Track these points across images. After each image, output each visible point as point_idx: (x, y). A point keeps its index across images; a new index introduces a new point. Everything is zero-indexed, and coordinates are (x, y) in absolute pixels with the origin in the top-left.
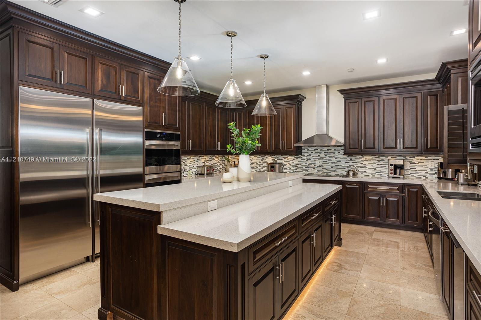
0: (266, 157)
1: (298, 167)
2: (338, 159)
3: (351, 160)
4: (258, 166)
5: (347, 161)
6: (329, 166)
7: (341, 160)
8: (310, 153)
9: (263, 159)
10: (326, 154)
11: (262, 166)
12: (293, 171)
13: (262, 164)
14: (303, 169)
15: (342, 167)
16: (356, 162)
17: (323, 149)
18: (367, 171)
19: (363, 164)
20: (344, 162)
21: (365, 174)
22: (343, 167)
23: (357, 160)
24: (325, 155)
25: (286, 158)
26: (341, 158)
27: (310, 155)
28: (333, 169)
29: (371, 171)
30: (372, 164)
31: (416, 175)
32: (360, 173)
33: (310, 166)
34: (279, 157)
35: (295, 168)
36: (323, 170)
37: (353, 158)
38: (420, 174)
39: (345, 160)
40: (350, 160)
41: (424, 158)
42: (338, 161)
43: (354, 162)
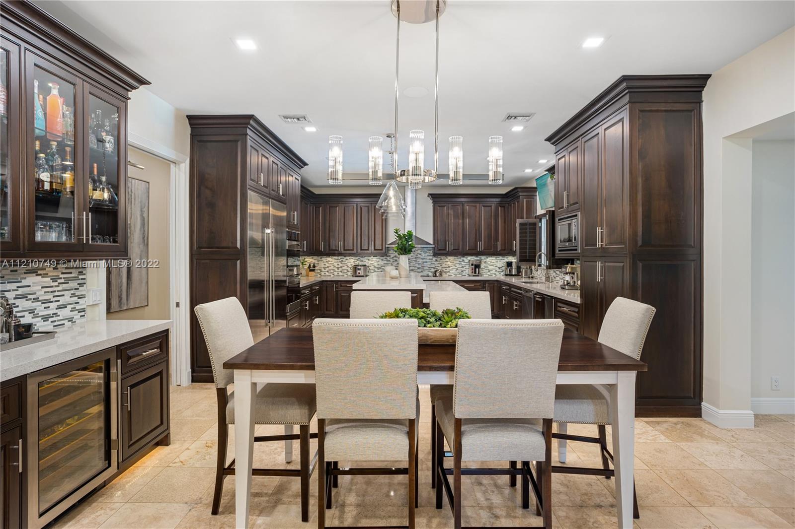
0: (345, 258)
1: (383, 269)
2: (424, 261)
3: (436, 261)
4: (336, 269)
5: (433, 262)
6: (415, 267)
7: (428, 261)
9: (342, 261)
11: (340, 269)
13: (341, 267)
16: (441, 263)
18: (450, 271)
19: (447, 264)
20: (430, 263)
21: (448, 273)
22: (429, 268)
23: (441, 261)
25: (370, 260)
26: (427, 259)
28: (420, 270)
29: (453, 271)
30: (455, 265)
31: (489, 273)
32: (444, 273)
34: (362, 259)
37: (438, 259)
38: (491, 272)
39: (430, 261)
41: (494, 258)
42: (424, 262)
43: (439, 262)
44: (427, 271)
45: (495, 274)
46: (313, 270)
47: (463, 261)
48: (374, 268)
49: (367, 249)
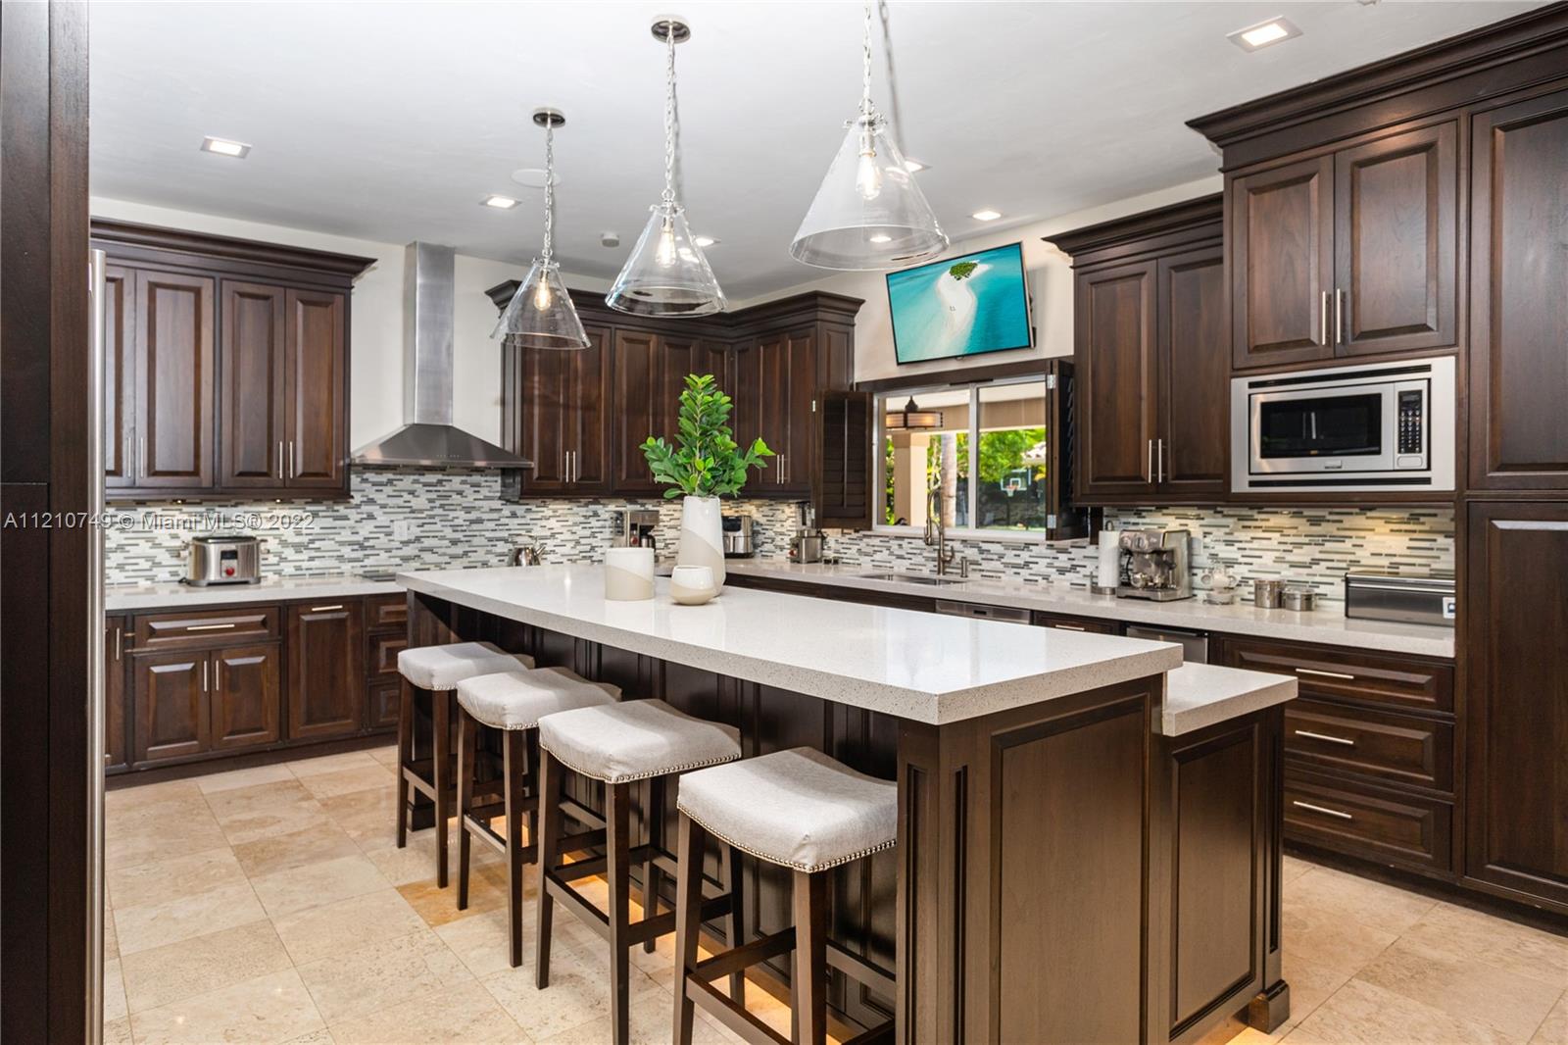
1: (318, 549)
2: (474, 515)
3: (514, 515)
5: (503, 521)
6: (443, 538)
7: (485, 516)
8: (371, 492)
10: (434, 496)
12: (298, 568)
14: (340, 558)
15: (485, 542)
16: (529, 522)
17: (422, 480)
18: (557, 549)
19: (548, 527)
20: (492, 525)
22: (490, 540)
23: (530, 516)
24: (431, 501)
26: (483, 510)
27: (371, 501)
28: (458, 550)
29: (567, 550)
30: (570, 528)
33: (371, 543)
35: (306, 555)
36: (424, 555)
37: (520, 509)
39: (495, 516)
40: (509, 515)
42: (472, 522)
43: (523, 521)
44: (481, 551)
47: (596, 514)
48: (279, 548)
49: (265, 470)
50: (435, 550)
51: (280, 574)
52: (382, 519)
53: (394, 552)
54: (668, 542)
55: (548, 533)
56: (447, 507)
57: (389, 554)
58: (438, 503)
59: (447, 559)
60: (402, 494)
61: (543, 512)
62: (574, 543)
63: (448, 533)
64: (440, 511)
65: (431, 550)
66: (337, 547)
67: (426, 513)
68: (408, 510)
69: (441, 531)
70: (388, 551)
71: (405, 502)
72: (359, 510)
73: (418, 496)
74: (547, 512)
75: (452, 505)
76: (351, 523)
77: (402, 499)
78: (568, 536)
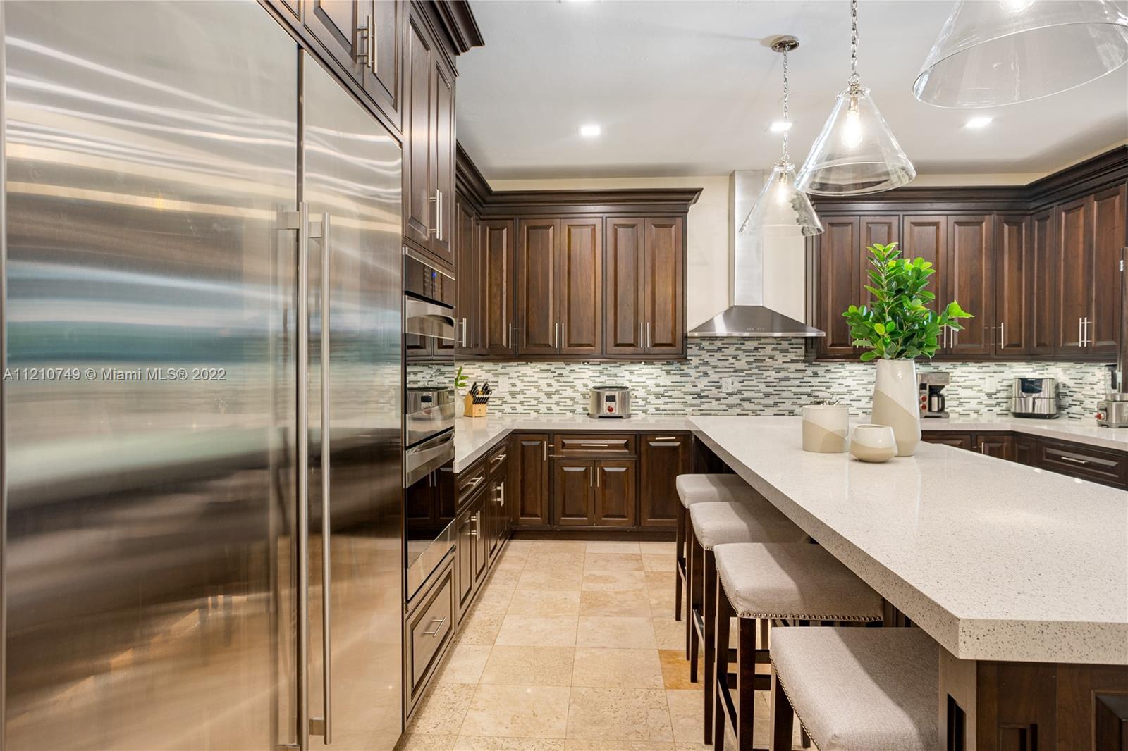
0: (568, 368)
1: (670, 397)
2: (783, 374)
3: (815, 375)
4: (543, 398)
5: (806, 379)
6: (759, 391)
7: (792, 375)
8: (706, 357)
9: (561, 375)
10: (752, 359)
11: (556, 397)
12: (657, 409)
13: (557, 391)
14: (685, 403)
15: (792, 395)
16: (828, 380)
17: (743, 347)
18: (853, 403)
19: (845, 385)
20: (797, 382)
22: (795, 394)
23: (829, 375)
24: (749, 363)
25: (636, 372)
26: (789, 370)
27: (707, 364)
28: (770, 401)
30: (864, 386)
33: (706, 393)
34: (614, 370)
35: (662, 400)
36: (744, 403)
37: (821, 370)
38: (967, 406)
39: (800, 375)
40: (812, 375)
42: (781, 380)
43: (823, 379)
44: (788, 403)
45: (977, 412)
46: (484, 401)
48: (645, 395)
49: (632, 342)
50: (752, 400)
51: (646, 413)
52: (714, 376)
53: (722, 401)
54: (961, 400)
55: (846, 390)
56: (761, 368)
57: (718, 402)
58: (754, 365)
59: (761, 407)
60: (728, 358)
61: (841, 372)
62: (869, 398)
63: (762, 387)
64: (756, 371)
65: (749, 400)
66: (683, 396)
67: (746, 372)
68: (732, 370)
69: (758, 386)
70: (718, 399)
71: (730, 364)
72: (697, 370)
73: (740, 360)
74: (845, 373)
75: (766, 366)
76: (692, 379)
77: (728, 362)
78: (863, 393)
